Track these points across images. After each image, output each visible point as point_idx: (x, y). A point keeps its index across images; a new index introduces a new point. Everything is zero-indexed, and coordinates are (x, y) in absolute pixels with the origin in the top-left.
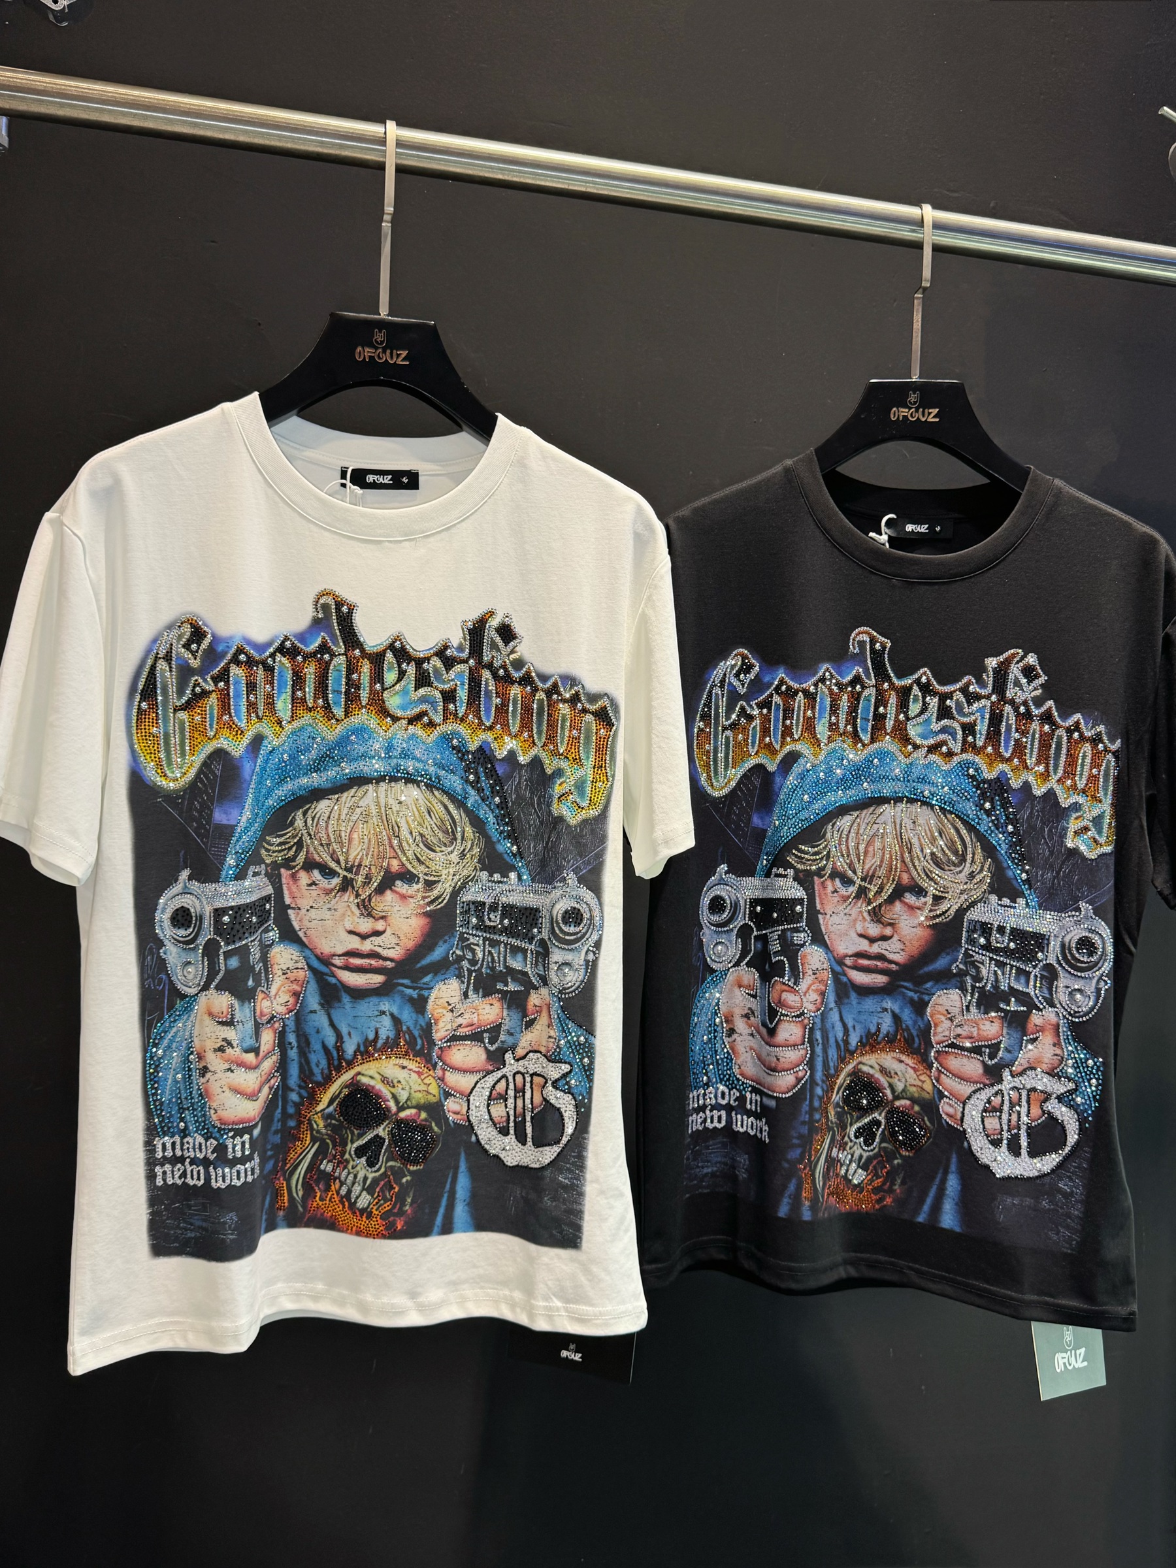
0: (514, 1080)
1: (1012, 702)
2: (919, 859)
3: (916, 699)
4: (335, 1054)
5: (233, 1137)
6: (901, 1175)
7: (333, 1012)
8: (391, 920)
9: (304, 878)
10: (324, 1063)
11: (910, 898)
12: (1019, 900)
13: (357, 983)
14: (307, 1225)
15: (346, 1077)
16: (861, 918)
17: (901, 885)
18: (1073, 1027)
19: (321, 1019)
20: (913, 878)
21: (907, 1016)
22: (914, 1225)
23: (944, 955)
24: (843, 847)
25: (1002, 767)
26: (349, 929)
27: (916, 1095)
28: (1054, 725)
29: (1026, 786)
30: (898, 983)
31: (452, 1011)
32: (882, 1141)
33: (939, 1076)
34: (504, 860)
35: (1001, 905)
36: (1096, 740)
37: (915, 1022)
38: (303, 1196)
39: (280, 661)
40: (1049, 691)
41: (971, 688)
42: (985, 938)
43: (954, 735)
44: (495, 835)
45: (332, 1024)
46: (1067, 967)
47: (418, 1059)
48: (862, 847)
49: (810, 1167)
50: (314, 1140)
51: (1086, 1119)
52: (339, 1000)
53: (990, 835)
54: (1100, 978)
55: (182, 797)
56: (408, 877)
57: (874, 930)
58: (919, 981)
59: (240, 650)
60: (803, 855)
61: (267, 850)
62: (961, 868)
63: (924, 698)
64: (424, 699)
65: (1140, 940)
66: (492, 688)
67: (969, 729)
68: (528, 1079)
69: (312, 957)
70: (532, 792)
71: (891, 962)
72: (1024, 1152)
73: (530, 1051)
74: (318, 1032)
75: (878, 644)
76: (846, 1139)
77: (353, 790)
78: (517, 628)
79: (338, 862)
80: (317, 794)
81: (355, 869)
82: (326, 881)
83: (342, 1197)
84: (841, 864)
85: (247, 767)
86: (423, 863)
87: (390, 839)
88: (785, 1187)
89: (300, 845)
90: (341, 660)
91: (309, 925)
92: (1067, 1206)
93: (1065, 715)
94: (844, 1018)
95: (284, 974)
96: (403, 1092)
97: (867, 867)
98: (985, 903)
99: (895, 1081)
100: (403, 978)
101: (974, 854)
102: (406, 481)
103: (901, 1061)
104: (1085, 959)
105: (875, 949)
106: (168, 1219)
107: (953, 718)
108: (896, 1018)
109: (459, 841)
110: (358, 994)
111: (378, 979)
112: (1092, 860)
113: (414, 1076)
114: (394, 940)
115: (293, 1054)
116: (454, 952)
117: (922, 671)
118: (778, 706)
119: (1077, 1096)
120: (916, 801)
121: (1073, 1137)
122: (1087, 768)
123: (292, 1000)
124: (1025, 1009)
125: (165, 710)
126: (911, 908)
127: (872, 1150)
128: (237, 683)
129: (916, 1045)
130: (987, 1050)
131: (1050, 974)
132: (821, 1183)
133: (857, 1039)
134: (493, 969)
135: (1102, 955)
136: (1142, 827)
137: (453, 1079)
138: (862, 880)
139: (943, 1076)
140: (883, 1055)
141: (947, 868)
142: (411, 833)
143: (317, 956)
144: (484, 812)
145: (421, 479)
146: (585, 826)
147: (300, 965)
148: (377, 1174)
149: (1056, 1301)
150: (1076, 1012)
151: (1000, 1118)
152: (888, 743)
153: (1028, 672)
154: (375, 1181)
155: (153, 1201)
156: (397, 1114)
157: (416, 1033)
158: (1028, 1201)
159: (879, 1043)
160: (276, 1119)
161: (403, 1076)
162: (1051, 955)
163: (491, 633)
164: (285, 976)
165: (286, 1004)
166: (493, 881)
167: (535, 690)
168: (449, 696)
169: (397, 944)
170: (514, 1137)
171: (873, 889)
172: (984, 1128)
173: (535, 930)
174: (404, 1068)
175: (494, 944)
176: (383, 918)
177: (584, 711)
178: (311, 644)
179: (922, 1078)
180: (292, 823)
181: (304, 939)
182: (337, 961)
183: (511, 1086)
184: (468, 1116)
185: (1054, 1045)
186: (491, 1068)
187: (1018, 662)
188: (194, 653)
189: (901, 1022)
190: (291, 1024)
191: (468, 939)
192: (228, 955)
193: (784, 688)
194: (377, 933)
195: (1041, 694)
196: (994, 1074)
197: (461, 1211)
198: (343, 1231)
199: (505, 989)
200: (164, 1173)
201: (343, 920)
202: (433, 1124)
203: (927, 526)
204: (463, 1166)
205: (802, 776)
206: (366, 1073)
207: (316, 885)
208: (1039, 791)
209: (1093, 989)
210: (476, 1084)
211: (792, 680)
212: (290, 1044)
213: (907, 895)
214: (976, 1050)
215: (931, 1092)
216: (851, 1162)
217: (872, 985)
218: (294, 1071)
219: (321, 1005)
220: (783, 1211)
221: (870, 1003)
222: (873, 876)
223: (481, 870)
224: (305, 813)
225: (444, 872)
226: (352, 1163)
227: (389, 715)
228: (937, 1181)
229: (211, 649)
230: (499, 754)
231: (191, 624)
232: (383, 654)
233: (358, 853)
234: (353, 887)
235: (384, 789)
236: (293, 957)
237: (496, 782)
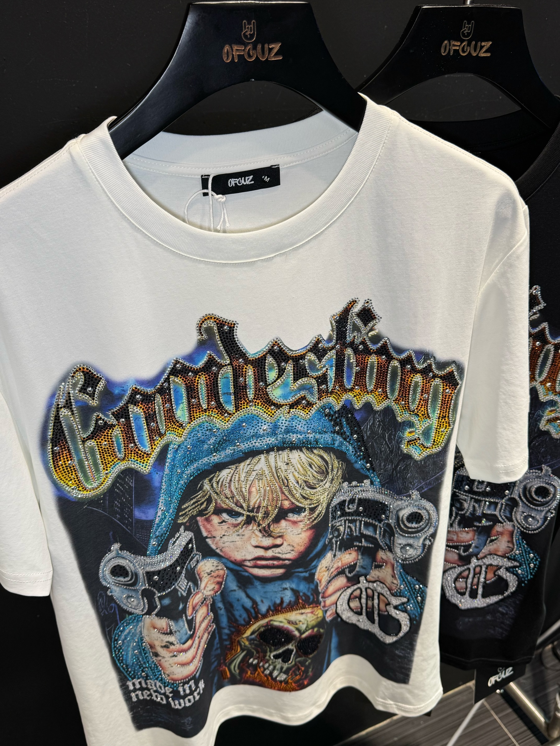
0: (366, 591)
4: (252, 611)
7: (248, 590)
8: (286, 537)
9: (215, 520)
10: (245, 615)
13: (264, 574)
15: (263, 622)
19: (240, 594)
26: (255, 545)
31: (328, 569)
34: (360, 473)
38: (239, 672)
39: (174, 381)
44: (353, 460)
45: (248, 596)
47: (311, 606)
50: (243, 650)
52: (252, 584)
56: (297, 510)
59: (135, 391)
61: (184, 515)
64: (302, 388)
66: (353, 360)
68: (376, 594)
69: (228, 562)
74: (238, 600)
77: (249, 460)
78: (377, 309)
79: (242, 507)
80: (220, 467)
81: (255, 510)
82: (234, 519)
83: (266, 675)
87: (281, 488)
89: (209, 500)
90: (229, 371)
91: (223, 545)
95: (209, 575)
96: (302, 625)
100: (298, 568)
102: (267, 178)
109: (330, 473)
110: (265, 580)
111: (280, 571)
113: (309, 615)
114: (290, 548)
115: (222, 613)
116: (328, 538)
123: (217, 587)
125: (75, 444)
128: (136, 416)
134: (351, 535)
137: (329, 601)
142: (298, 482)
144: (349, 449)
145: (282, 173)
146: (428, 460)
147: (220, 568)
148: (290, 665)
154: (289, 668)
156: (299, 636)
157: (308, 594)
160: (215, 644)
161: (303, 617)
163: (353, 320)
164: (210, 576)
165: (213, 589)
166: (353, 487)
167: (390, 359)
168: (322, 380)
170: (365, 617)
173: (384, 516)
174: (302, 614)
175: (352, 522)
176: (280, 537)
177: (435, 377)
178: (199, 361)
180: (201, 488)
181: (221, 553)
182: (248, 563)
183: (364, 593)
184: (336, 611)
186: (350, 585)
188: (91, 395)
190: (217, 597)
191: (336, 525)
194: (277, 546)
197: (333, 653)
198: (268, 688)
201: (249, 540)
202: (321, 631)
204: (334, 634)
206: (276, 620)
207: (225, 522)
210: (340, 595)
212: (219, 607)
218: (224, 621)
219: (239, 587)
223: (343, 482)
224: (210, 480)
225: (322, 497)
226: (271, 661)
227: (274, 404)
230: (358, 406)
231: (83, 372)
232: (264, 358)
233: (257, 500)
234: (255, 521)
235: (274, 456)
236: (214, 564)
237: (355, 425)
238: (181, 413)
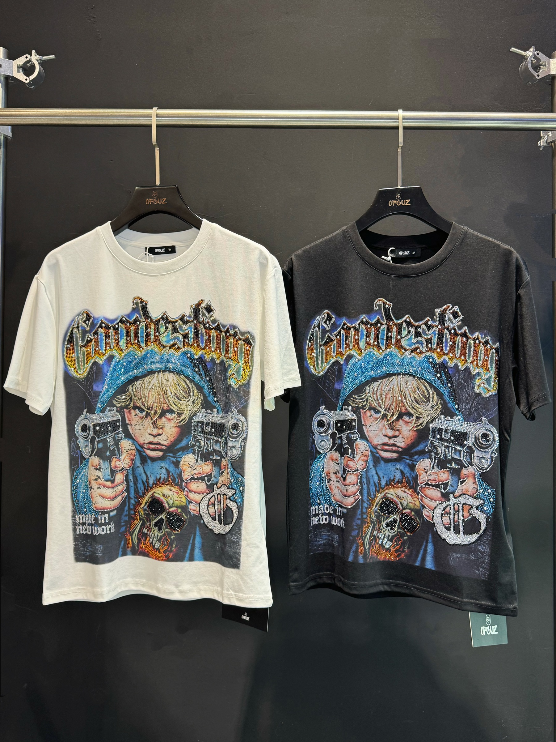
0: (217, 497)
1: (448, 329)
2: (409, 401)
3: (405, 329)
4: (146, 484)
5: (101, 515)
6: (408, 544)
7: (145, 467)
8: (165, 429)
9: (133, 413)
10: (143, 488)
11: (406, 418)
12: (454, 417)
13: (153, 455)
14: (139, 555)
15: (150, 494)
16: (384, 428)
17: (402, 412)
18: (481, 475)
19: (141, 470)
20: (407, 409)
21: (407, 471)
22: (414, 567)
23: (422, 443)
24: (375, 396)
25: (445, 357)
26: (149, 433)
27: (412, 507)
28: (468, 338)
29: (456, 366)
30: (402, 457)
31: (191, 467)
32: (398, 529)
33: (422, 498)
34: (211, 404)
35: (446, 420)
36: (486, 343)
37: (411, 474)
38: (137, 542)
39: (121, 325)
40: (465, 322)
41: (429, 323)
42: (440, 435)
43: (422, 344)
44: (207, 394)
45: (145, 472)
46: (477, 447)
47: (177, 487)
48: (384, 397)
49: (362, 539)
50: (140, 519)
51: (489, 516)
52: (147, 462)
53: (440, 388)
54: (492, 452)
55: (84, 381)
56: (171, 412)
57: (391, 433)
58: (411, 456)
59: (102, 323)
60: (355, 400)
61: (117, 401)
62: (428, 404)
63: (408, 328)
64: (175, 338)
65: (512, 433)
66: (204, 332)
67: (429, 341)
68: (222, 496)
69: (137, 444)
70: (221, 375)
71: (399, 447)
72: (461, 533)
73: (223, 485)
74: (140, 475)
75: (387, 305)
76: (381, 527)
77: (149, 376)
78: (214, 307)
79: (144, 406)
80: (136, 378)
81: (150, 408)
82: (141, 414)
83: (150, 543)
84: (375, 404)
85: (106, 368)
86: (177, 406)
87: (163, 396)
88: (351, 548)
89: (131, 399)
90: (143, 324)
91: (136, 431)
92: (483, 558)
93: (472, 333)
94: (378, 473)
95: (127, 451)
96: (171, 500)
97: (386, 405)
98: (439, 419)
99: (403, 501)
100: (170, 453)
101: (433, 397)
102: (170, 250)
103: (405, 492)
104: (485, 443)
105: (391, 441)
106: (81, 547)
107: (421, 336)
108: (402, 473)
109: (192, 396)
110: (153, 460)
111: (160, 453)
112: (486, 398)
113: (175, 494)
114: (166, 437)
115: (132, 484)
116: (191, 443)
117: (407, 316)
118: (343, 334)
119: (485, 506)
120: (407, 374)
121: (483, 527)
122: (483, 356)
123: (130, 462)
124: (459, 467)
125: (77, 347)
126: (407, 422)
127: (394, 533)
128: (101, 335)
129: (411, 485)
130: (442, 486)
131: (470, 450)
132: (368, 547)
133: (385, 482)
134: (208, 450)
135: (493, 441)
136: (510, 382)
137: (192, 496)
138: (385, 410)
139: (424, 498)
140: (397, 489)
141: (421, 404)
142: (171, 393)
143: (138, 444)
144: (202, 384)
145: (176, 249)
146: (240, 388)
147: (133, 448)
148: (162, 534)
149: (479, 602)
150: (482, 468)
151: (449, 517)
152: (393, 349)
153: (455, 315)
154: (161, 537)
155: (75, 540)
156: (168, 509)
157: (176, 476)
158: (464, 556)
159: (395, 484)
160: (125, 510)
161: (171, 494)
162: (470, 442)
163: (202, 310)
164: (127, 452)
165: (128, 464)
166: (207, 413)
167: (221, 331)
168: (186, 336)
169: (167, 439)
170: (218, 521)
171: (389, 414)
172: (442, 522)
173: (224, 433)
174: (171, 490)
175: (208, 439)
176: (161, 428)
177: (240, 339)
178: (132, 318)
179: (415, 499)
180: (128, 391)
181: (134, 437)
182: (146, 446)
183: (216, 500)
184: (199, 512)
185: (474, 483)
186: (208, 492)
187: (450, 310)
188: (87, 325)
189: (404, 474)
190: (130, 472)
191: (197, 437)
192: (98, 442)
193: (345, 327)
194: (160, 435)
195: (461, 324)
196: (446, 497)
197: (197, 552)
198: (151, 558)
199: (213, 458)
200: (80, 529)
201: (147, 429)
202: (184, 514)
203: (409, 252)
204: (198, 533)
205: (354, 365)
206: (157, 492)
207: (137, 415)
208: (461, 368)
209: (489, 457)
210: (202, 499)
211: (348, 323)
212: (130, 480)
213: (405, 417)
214: (438, 486)
215: (419, 506)
216: (384, 538)
217: (391, 458)
218: (132, 490)
219: (141, 464)
220: (350, 559)
221: (390, 466)
222: (389, 409)
223: (202, 408)
224: (132, 386)
225: (186, 409)
226: (153, 529)
227: (162, 345)
228: (423, 546)
229: (93, 323)
230: (208, 360)
231: (86, 313)
232: (159, 320)
233: (151, 402)
234: (150, 416)
235: (161, 375)
236: (130, 445)
237: (207, 371)
238: (122, 343)
